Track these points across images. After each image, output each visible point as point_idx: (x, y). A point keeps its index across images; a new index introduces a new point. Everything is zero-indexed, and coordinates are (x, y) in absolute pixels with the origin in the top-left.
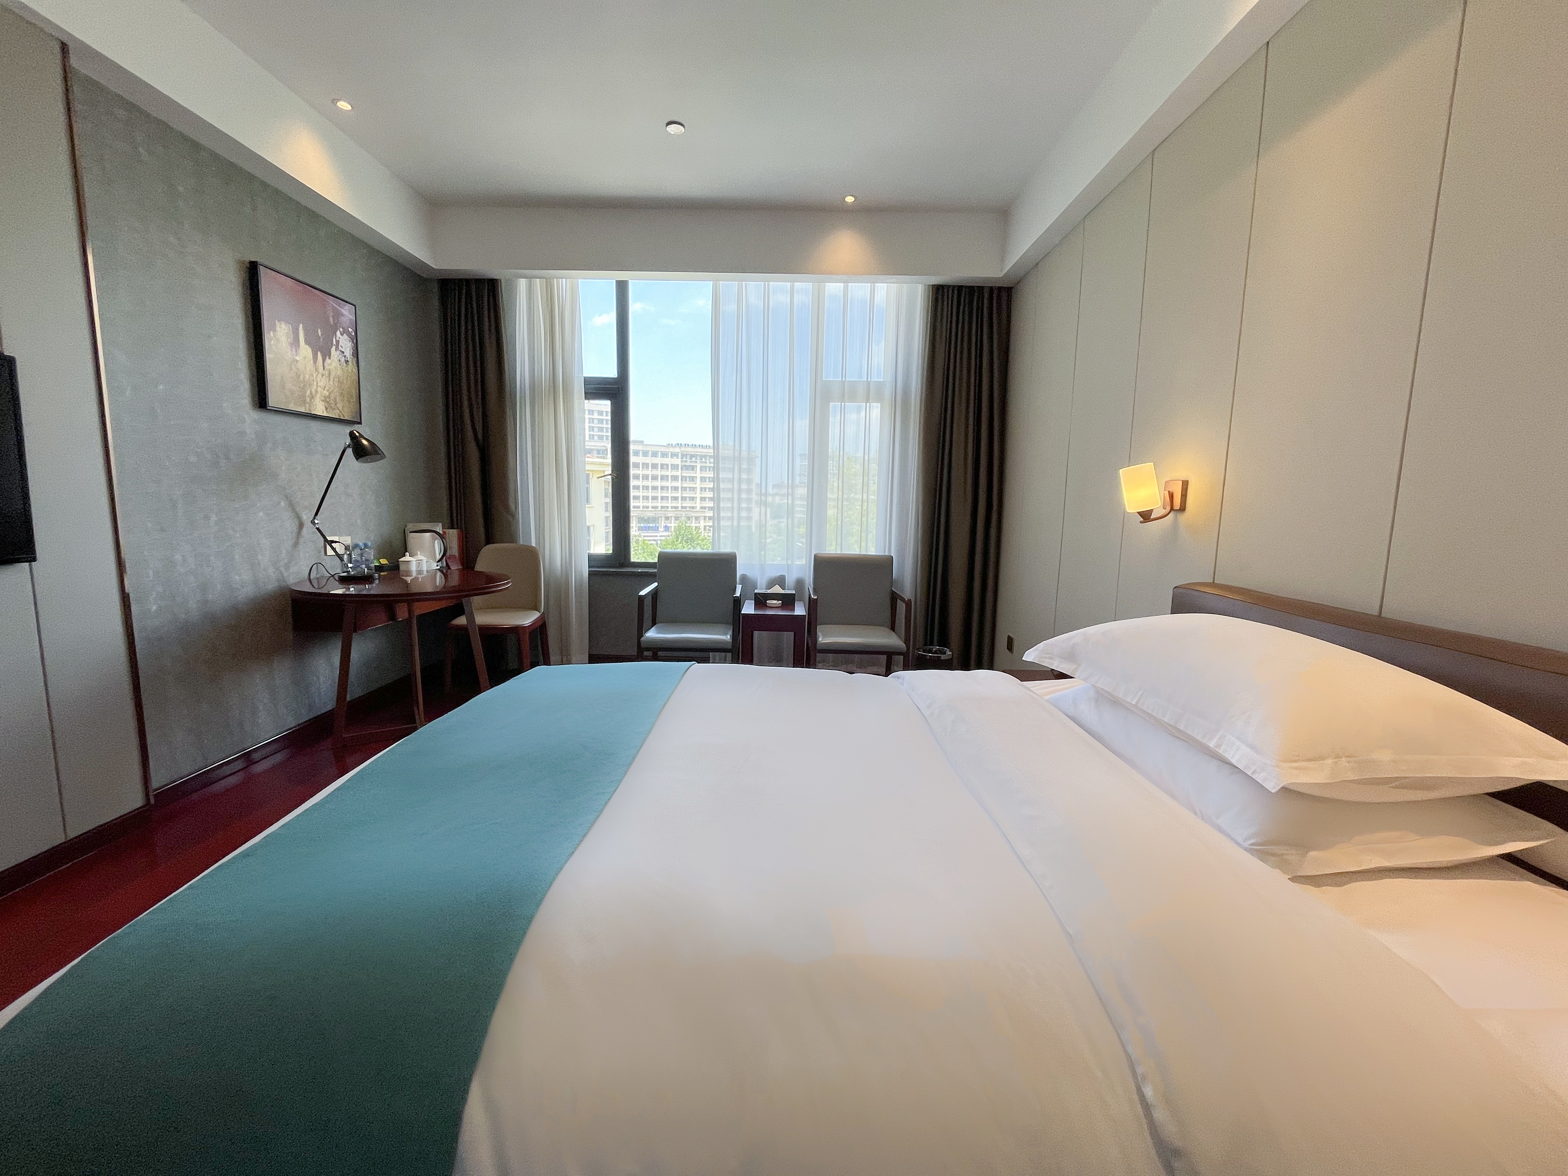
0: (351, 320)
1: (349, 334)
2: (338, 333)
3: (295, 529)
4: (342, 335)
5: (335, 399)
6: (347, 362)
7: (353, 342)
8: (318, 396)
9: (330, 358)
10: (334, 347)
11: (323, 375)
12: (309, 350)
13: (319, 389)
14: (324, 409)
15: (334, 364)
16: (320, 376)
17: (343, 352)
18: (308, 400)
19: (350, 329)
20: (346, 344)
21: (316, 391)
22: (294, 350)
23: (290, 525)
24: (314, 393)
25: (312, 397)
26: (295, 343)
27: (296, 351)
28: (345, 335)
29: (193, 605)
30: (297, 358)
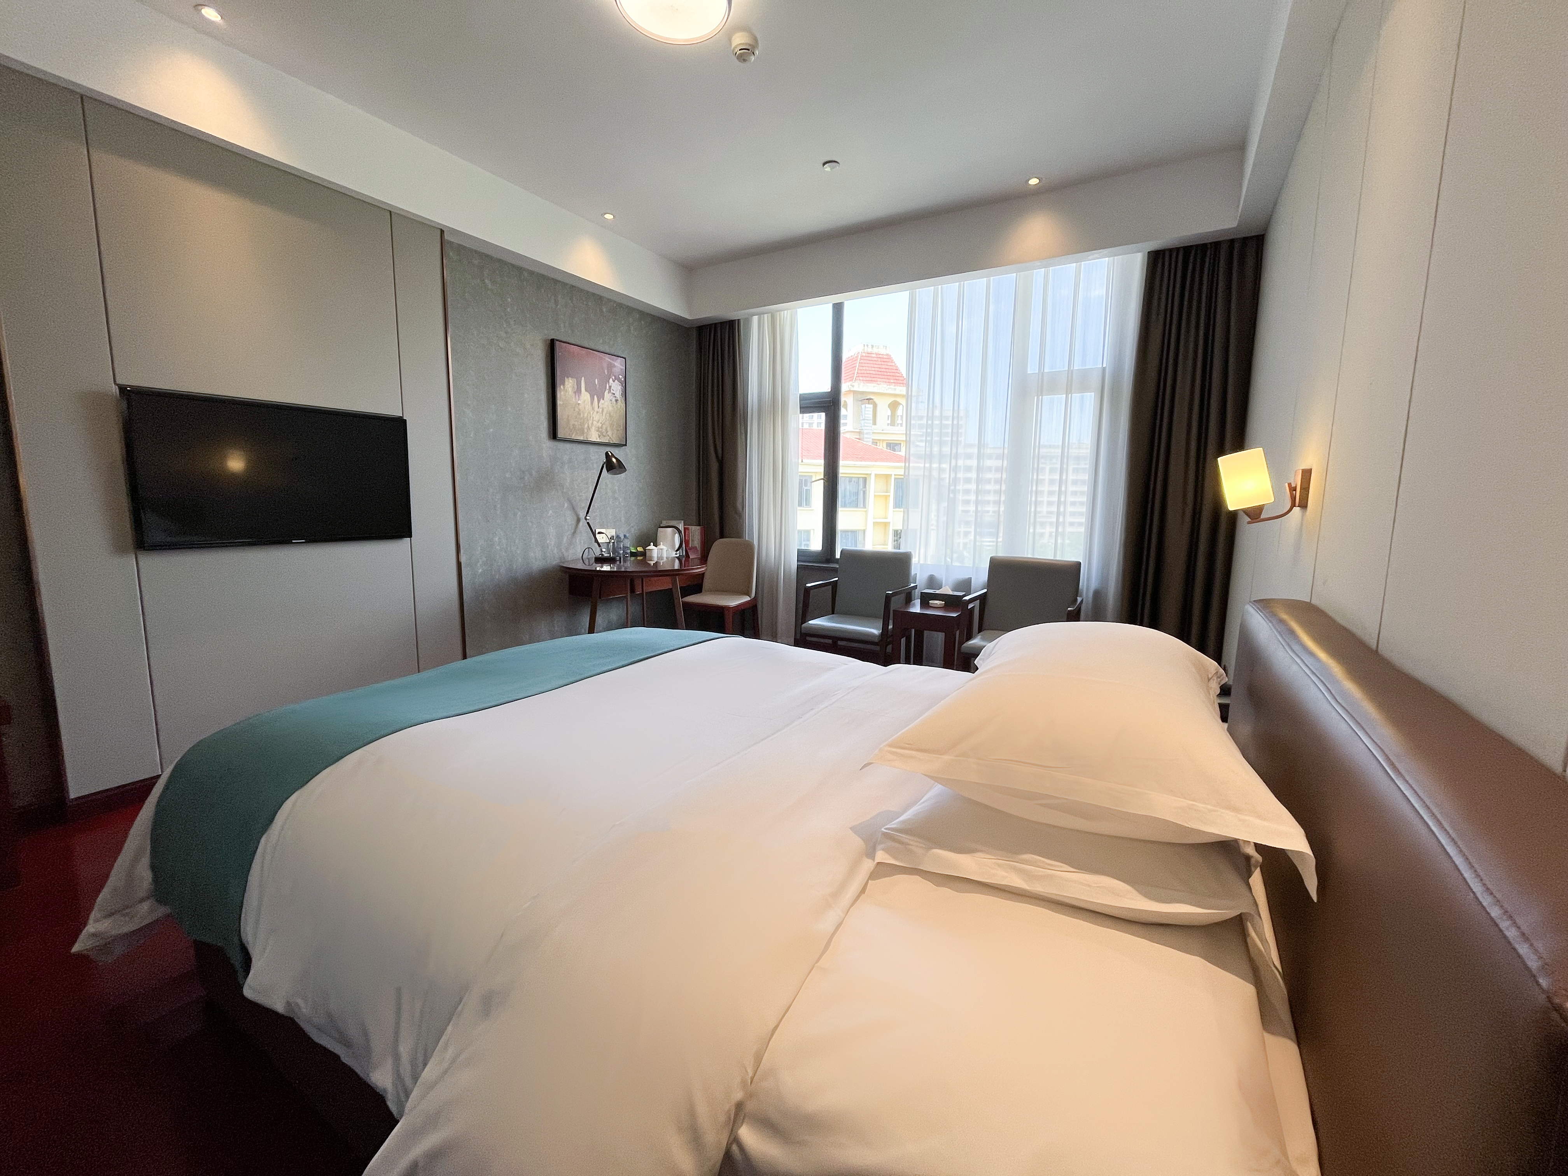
0: (621, 369)
1: (619, 380)
2: (611, 380)
3: (574, 522)
4: (614, 381)
5: (606, 429)
6: (616, 401)
7: (622, 386)
8: (593, 428)
9: (603, 399)
10: (607, 391)
11: (597, 412)
12: (588, 396)
13: (595, 423)
14: (598, 436)
15: (606, 404)
16: (595, 413)
17: (614, 394)
18: (586, 431)
19: (620, 376)
20: (617, 388)
21: (592, 424)
22: (577, 397)
23: (570, 519)
24: (590, 425)
25: (589, 428)
26: (578, 391)
27: (579, 397)
28: (616, 381)
29: (503, 570)
30: (579, 402)
